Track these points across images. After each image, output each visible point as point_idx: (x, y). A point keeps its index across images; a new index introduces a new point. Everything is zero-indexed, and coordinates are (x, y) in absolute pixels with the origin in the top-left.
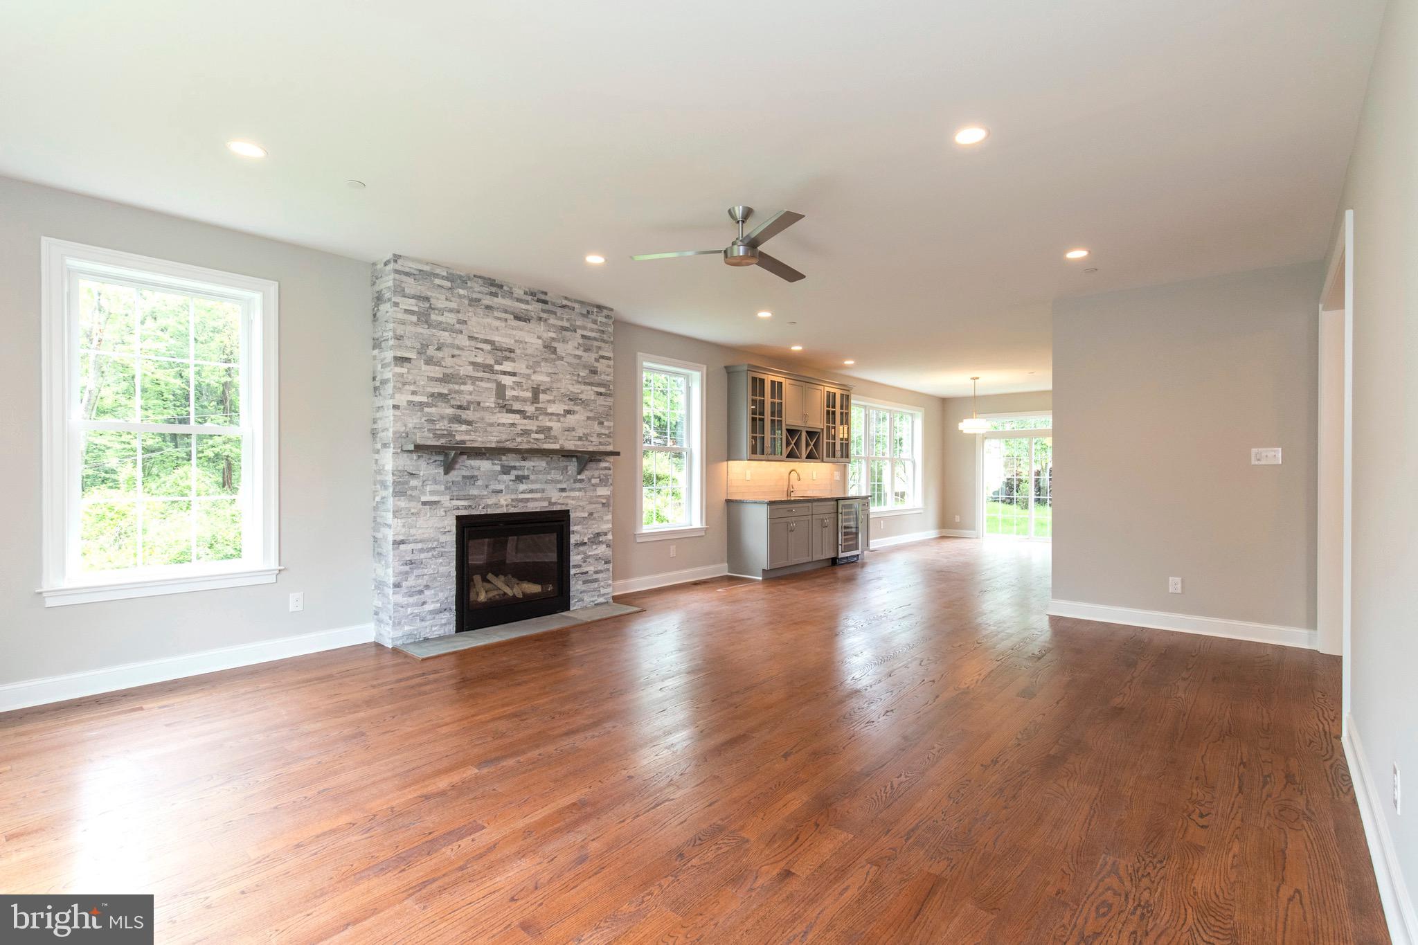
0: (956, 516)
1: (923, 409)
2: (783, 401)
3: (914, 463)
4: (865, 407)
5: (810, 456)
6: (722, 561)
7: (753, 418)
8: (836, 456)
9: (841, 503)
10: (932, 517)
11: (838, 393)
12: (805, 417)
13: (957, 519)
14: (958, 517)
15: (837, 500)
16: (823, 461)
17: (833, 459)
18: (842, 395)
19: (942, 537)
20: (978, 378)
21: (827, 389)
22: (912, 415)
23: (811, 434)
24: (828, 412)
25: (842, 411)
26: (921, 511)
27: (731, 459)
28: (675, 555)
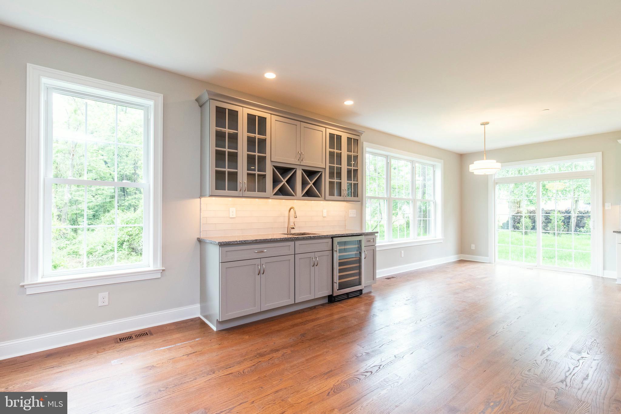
0: (472, 245)
1: (442, 161)
2: (268, 137)
3: (435, 204)
4: (387, 157)
5: (309, 194)
6: (192, 303)
7: (217, 152)
8: (342, 194)
9: (336, 240)
10: (451, 244)
11: (344, 137)
12: (301, 157)
13: (473, 247)
14: (474, 245)
15: (332, 237)
16: (325, 200)
17: (339, 198)
18: (349, 139)
19: (461, 261)
20: (487, 123)
21: (329, 131)
22: (433, 166)
23: (310, 173)
24: (332, 154)
25: (350, 153)
26: (442, 241)
27: (202, 195)
28: (106, 303)
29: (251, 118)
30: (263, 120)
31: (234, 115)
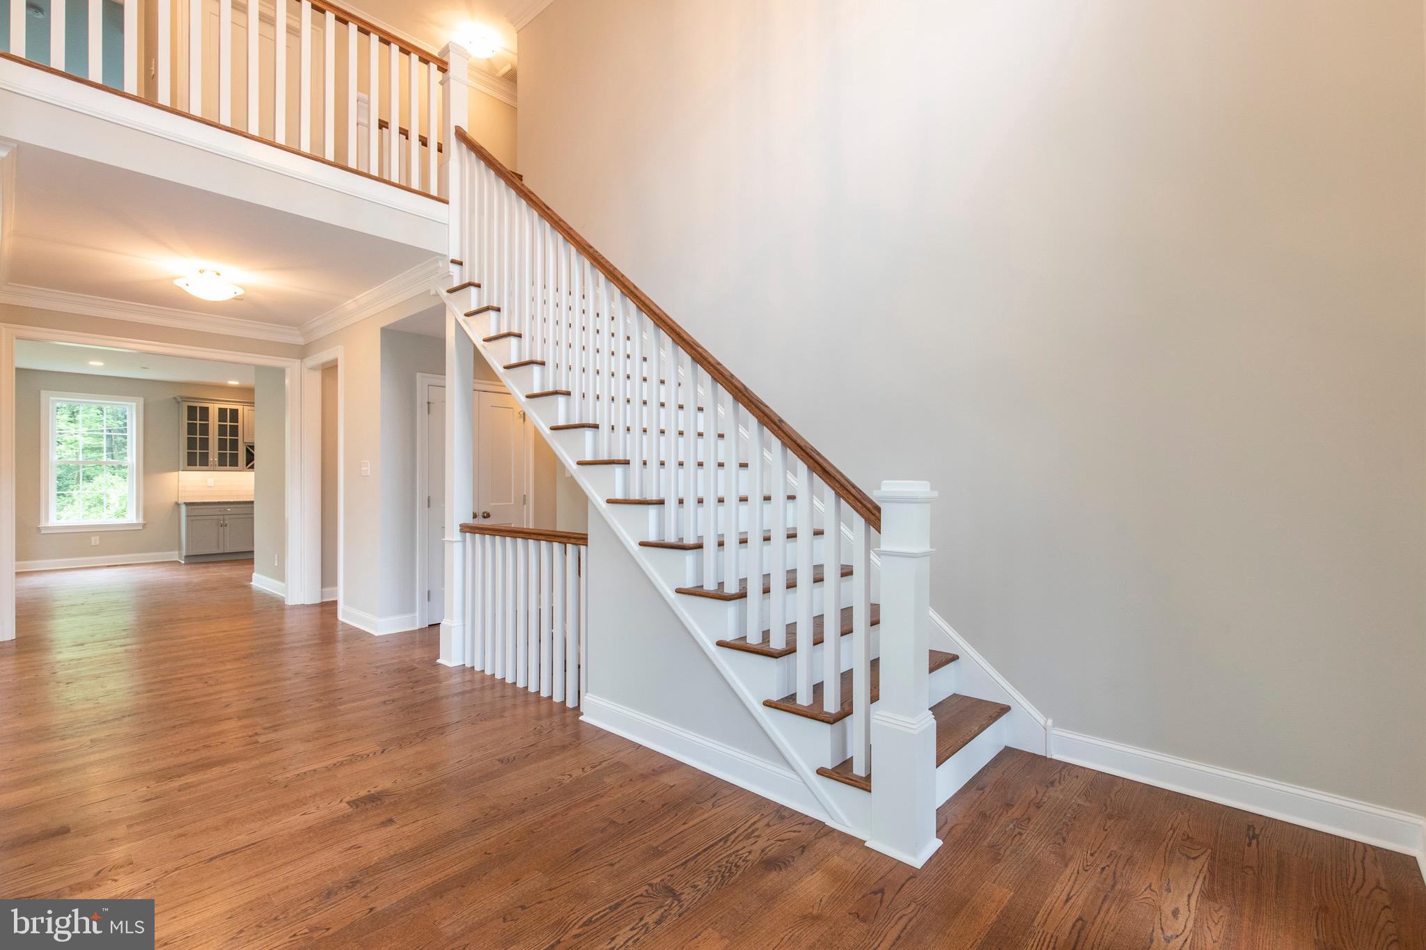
2: (240, 424)
7: (189, 439)
27: (178, 470)
28: (98, 544)
29: (222, 412)
30: (234, 413)
31: (205, 411)
